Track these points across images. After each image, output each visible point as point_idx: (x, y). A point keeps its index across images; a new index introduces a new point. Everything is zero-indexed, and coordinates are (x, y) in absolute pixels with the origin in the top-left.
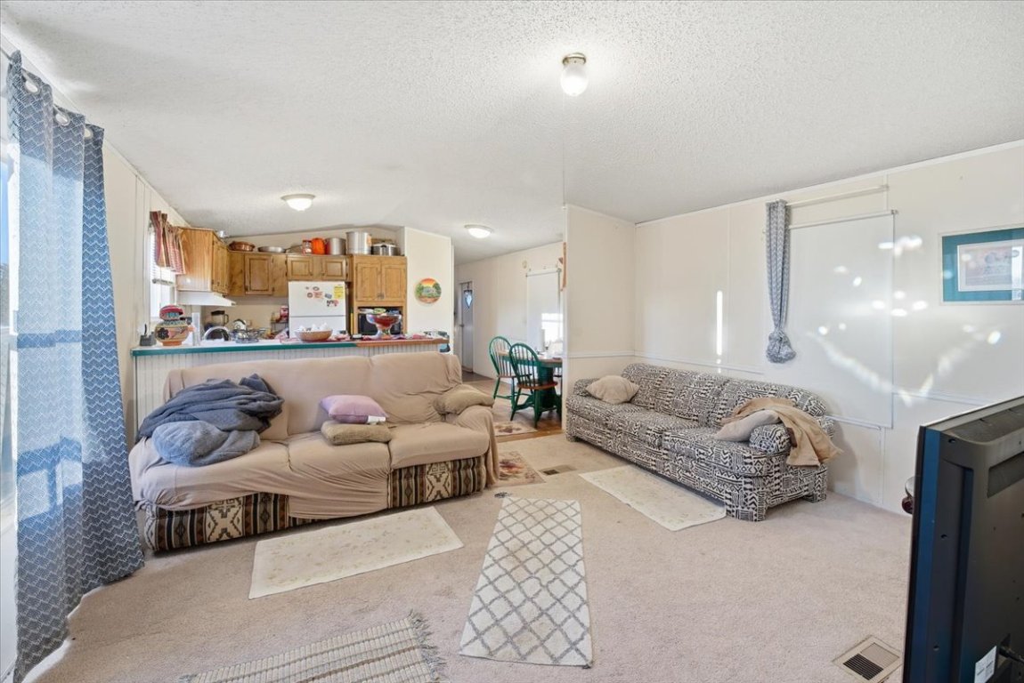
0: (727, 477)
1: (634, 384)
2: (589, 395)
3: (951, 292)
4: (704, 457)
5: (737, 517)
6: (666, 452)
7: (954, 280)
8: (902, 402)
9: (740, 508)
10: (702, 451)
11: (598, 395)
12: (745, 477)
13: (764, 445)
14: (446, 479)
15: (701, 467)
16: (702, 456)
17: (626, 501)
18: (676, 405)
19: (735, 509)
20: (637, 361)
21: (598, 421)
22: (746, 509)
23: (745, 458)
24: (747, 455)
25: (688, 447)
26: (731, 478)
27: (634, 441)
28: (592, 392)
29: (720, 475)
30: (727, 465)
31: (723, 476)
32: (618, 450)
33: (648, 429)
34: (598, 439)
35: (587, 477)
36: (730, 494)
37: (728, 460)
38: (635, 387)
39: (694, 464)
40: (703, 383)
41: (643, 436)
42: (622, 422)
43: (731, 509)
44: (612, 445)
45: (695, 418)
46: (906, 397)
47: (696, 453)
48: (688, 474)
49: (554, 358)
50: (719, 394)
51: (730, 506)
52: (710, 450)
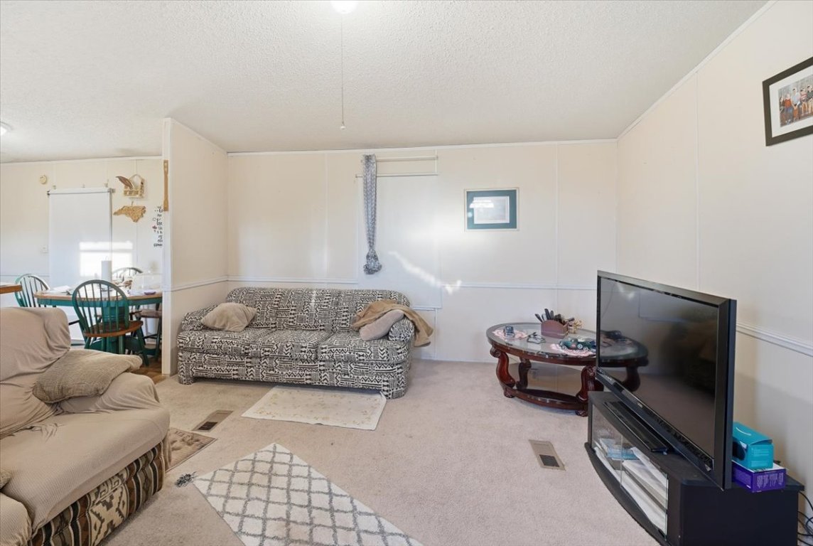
0: (385, 369)
1: (250, 308)
2: (206, 328)
3: (471, 224)
4: (364, 358)
5: (393, 398)
6: (322, 363)
7: (473, 218)
8: (447, 292)
9: (395, 390)
10: (361, 354)
11: (217, 326)
12: (397, 364)
13: (402, 336)
14: (120, 498)
15: (360, 367)
16: (361, 358)
17: (313, 422)
18: (302, 320)
19: (391, 392)
20: (235, 286)
21: (236, 352)
22: (399, 389)
23: (398, 349)
24: (398, 347)
25: (348, 353)
26: (388, 369)
27: (284, 362)
28: (210, 324)
29: (378, 369)
30: (385, 359)
31: (381, 369)
32: (263, 376)
33: (302, 347)
34: (233, 372)
35: (250, 413)
36: (387, 381)
37: (385, 355)
38: (252, 311)
39: (353, 367)
40: (322, 297)
41: (297, 354)
42: (269, 347)
43: (388, 394)
44: (252, 373)
45: (322, 328)
46: (449, 289)
47: (356, 356)
48: (346, 377)
49: (147, 294)
50: (337, 304)
51: (387, 391)
52: (368, 351)
